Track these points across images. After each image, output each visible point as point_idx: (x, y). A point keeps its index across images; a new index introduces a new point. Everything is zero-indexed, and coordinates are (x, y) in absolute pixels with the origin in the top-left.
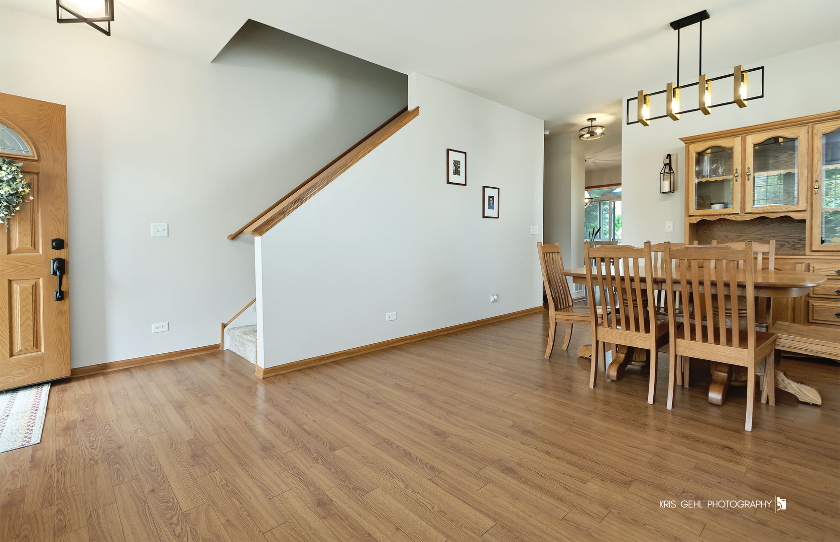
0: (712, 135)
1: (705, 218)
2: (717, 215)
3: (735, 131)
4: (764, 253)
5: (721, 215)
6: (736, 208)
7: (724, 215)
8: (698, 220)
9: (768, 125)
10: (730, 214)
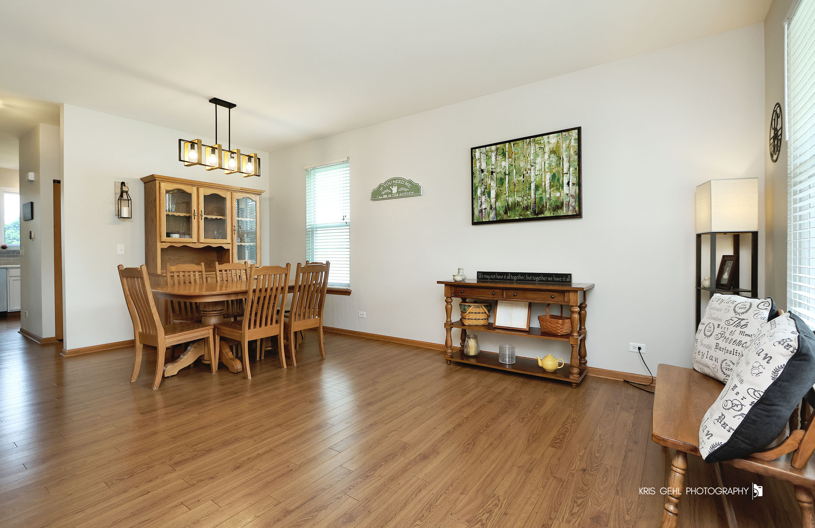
0: (179, 180)
1: (173, 244)
2: (181, 243)
3: (194, 182)
4: (199, 272)
5: (184, 243)
6: (195, 239)
7: (186, 243)
8: (168, 246)
9: (212, 185)
10: (190, 243)
